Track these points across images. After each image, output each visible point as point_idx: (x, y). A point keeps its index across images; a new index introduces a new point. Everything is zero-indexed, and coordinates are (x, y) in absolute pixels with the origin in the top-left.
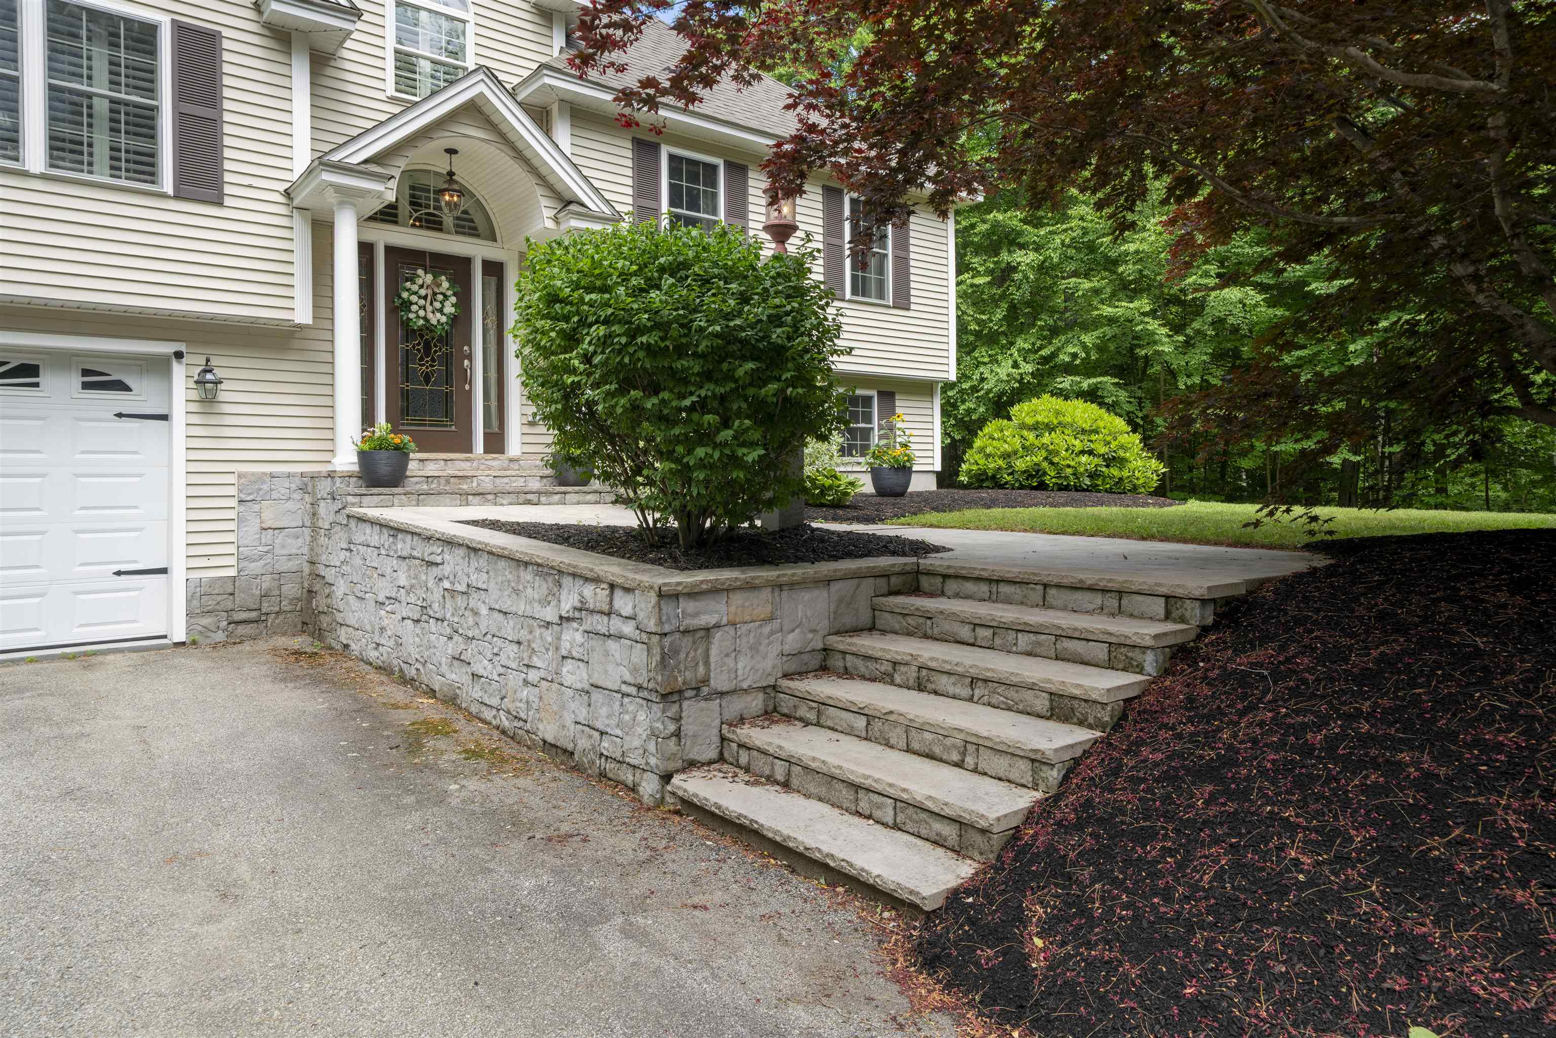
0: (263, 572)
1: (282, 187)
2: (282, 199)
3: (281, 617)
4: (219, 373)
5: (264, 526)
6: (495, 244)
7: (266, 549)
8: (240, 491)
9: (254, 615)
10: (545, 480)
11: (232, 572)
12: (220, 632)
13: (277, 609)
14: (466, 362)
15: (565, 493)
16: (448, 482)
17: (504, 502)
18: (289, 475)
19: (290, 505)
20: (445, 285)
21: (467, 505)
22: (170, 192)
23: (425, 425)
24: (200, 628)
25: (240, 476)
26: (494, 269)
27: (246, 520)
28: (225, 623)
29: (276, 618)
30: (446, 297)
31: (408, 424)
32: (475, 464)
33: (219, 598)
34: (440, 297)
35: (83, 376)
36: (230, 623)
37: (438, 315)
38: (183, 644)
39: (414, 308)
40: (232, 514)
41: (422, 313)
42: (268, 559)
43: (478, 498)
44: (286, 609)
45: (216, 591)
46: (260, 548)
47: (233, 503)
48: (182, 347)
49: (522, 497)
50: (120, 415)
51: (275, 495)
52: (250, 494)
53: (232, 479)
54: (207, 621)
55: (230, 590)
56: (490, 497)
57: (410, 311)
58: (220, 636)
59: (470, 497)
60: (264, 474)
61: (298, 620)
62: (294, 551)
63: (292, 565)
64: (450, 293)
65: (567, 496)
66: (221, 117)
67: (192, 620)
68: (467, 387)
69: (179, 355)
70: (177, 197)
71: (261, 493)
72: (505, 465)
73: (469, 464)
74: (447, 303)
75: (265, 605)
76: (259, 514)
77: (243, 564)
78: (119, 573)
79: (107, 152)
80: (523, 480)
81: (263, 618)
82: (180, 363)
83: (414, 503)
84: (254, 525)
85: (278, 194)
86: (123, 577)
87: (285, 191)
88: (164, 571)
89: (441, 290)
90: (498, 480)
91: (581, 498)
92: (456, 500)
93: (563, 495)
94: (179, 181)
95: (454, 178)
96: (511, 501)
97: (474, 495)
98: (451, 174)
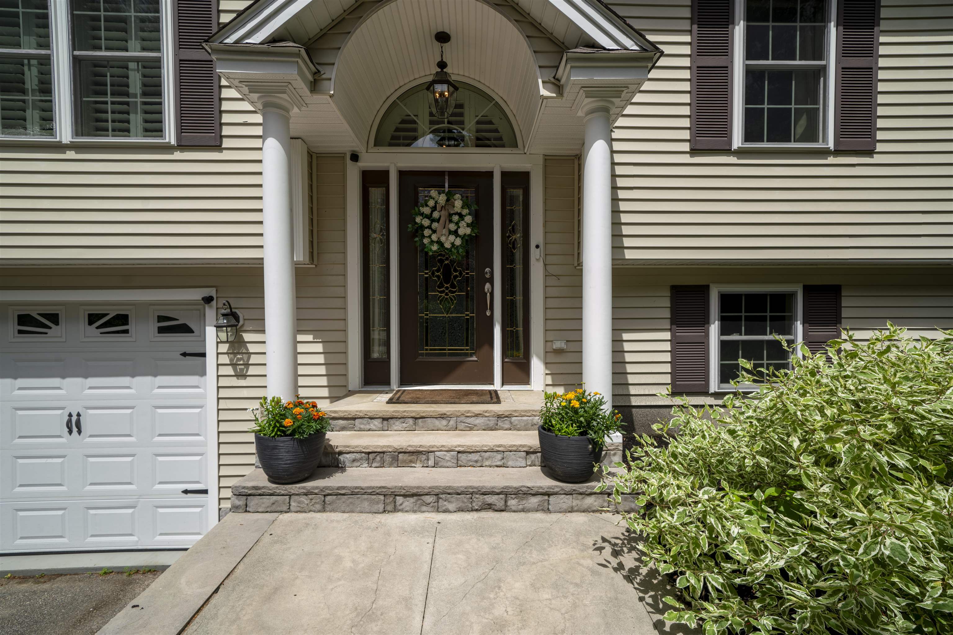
14: (488, 286)
17: (451, 507)
21: (395, 510)
22: (173, 142)
23: (444, 354)
26: (519, 181)
30: (461, 216)
31: (427, 354)
32: (452, 422)
34: (456, 218)
35: (157, 322)
37: (452, 238)
39: (427, 232)
41: (434, 237)
48: (212, 292)
49: (478, 501)
50: (184, 354)
56: (429, 499)
57: (423, 236)
59: (399, 499)
64: (465, 212)
68: (488, 313)
69: (208, 300)
70: (181, 146)
73: (444, 423)
74: (462, 224)
78: (186, 492)
82: (209, 307)
83: (318, 507)
86: (189, 495)
88: (205, 492)
89: (456, 210)
90: (463, 458)
91: (575, 503)
92: (378, 503)
93: (546, 497)
94: (180, 129)
95: (445, 70)
96: (461, 504)
97: (405, 496)
98: (442, 65)
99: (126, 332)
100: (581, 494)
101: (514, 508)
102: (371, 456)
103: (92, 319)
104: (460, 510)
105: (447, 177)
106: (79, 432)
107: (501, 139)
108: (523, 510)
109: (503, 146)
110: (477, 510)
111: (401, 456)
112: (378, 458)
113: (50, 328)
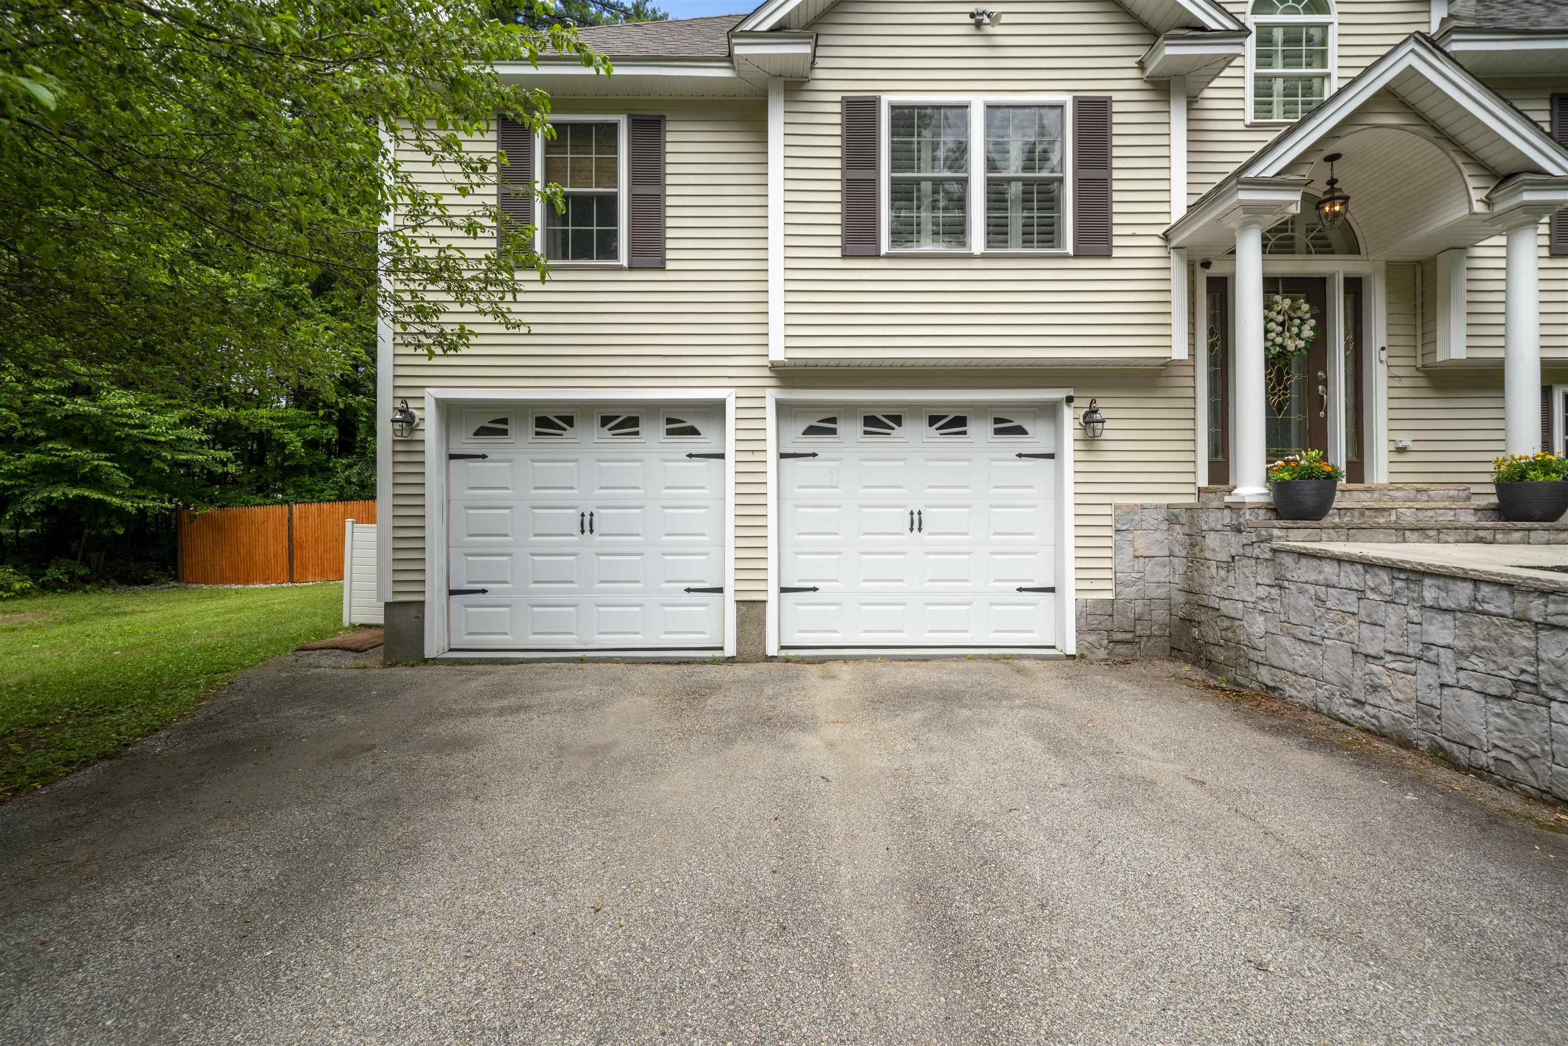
0: (1136, 597)
1: (1160, 231)
2: (1159, 242)
3: (1152, 641)
4: (1102, 414)
5: (1137, 554)
6: (1358, 257)
7: (1139, 575)
8: (1116, 521)
9: (1129, 636)
10: (1480, 514)
11: (1110, 596)
12: (1102, 649)
13: (1148, 633)
14: (1321, 388)
15: (1529, 530)
16: (1362, 514)
17: (1450, 539)
18: (1157, 507)
19: (1158, 535)
20: (1306, 307)
21: (1404, 541)
22: (1071, 252)
24: (1087, 644)
25: (1116, 508)
26: (1354, 286)
27: (1122, 548)
28: (1106, 641)
29: (1148, 641)
30: (1303, 321)
32: (1376, 495)
33: (1101, 618)
34: (1297, 322)
35: (995, 423)
36: (1110, 642)
37: (1296, 340)
38: (1073, 657)
39: (1271, 336)
40: (1108, 542)
41: (1277, 340)
42: (1140, 586)
43: (1416, 534)
44: (1156, 633)
45: (1098, 612)
46: (1134, 575)
47: (1109, 532)
48: (1071, 392)
49: (1472, 534)
50: (1020, 456)
51: (1145, 525)
52: (1124, 524)
53: (1108, 510)
54: (1092, 638)
55: (1110, 612)
56: (1432, 533)
58: (1102, 653)
59: (1408, 533)
60: (1136, 505)
61: (1167, 645)
62: (1162, 579)
63: (1161, 592)
64: (1308, 316)
65: (1533, 534)
66: (1111, 175)
67: (1080, 636)
68: (1322, 414)
69: (1068, 400)
70: (1077, 255)
71: (1134, 523)
72: (1412, 496)
73: (1368, 495)
74: (1305, 328)
75: (1139, 628)
76: (1132, 542)
77: (1120, 588)
78: (1020, 589)
79: (1020, 229)
80: (1452, 513)
81: (1137, 640)
82: (1069, 406)
83: (1343, 538)
84: (1128, 553)
85: (1156, 238)
86: (1023, 593)
87: (1163, 234)
88: (1052, 590)
89: (1299, 314)
90: (1421, 514)
91: (1552, 537)
92: (1391, 535)
93: (1527, 533)
94: (1078, 241)
95: (1335, 186)
96: (1457, 537)
97: (1412, 530)
98: (1332, 182)
99: (964, 433)
100: (1557, 530)
101: (1501, 541)
102: (1342, 512)
103: (933, 420)
104: (1457, 542)
105: (1280, 283)
106: (920, 529)
107: (1329, 245)
108: (1508, 543)
109: (1332, 253)
110: (1470, 542)
111: (1367, 512)
112: (1349, 514)
113: (893, 429)
